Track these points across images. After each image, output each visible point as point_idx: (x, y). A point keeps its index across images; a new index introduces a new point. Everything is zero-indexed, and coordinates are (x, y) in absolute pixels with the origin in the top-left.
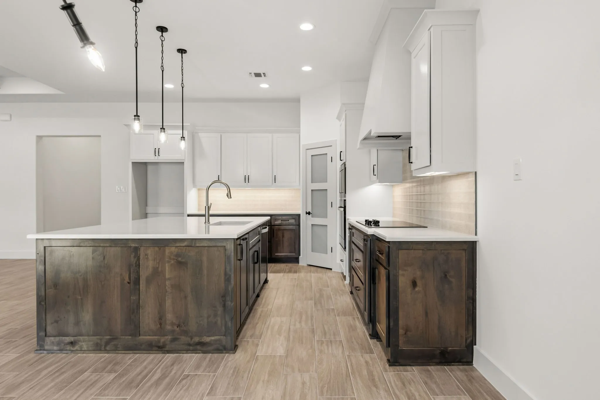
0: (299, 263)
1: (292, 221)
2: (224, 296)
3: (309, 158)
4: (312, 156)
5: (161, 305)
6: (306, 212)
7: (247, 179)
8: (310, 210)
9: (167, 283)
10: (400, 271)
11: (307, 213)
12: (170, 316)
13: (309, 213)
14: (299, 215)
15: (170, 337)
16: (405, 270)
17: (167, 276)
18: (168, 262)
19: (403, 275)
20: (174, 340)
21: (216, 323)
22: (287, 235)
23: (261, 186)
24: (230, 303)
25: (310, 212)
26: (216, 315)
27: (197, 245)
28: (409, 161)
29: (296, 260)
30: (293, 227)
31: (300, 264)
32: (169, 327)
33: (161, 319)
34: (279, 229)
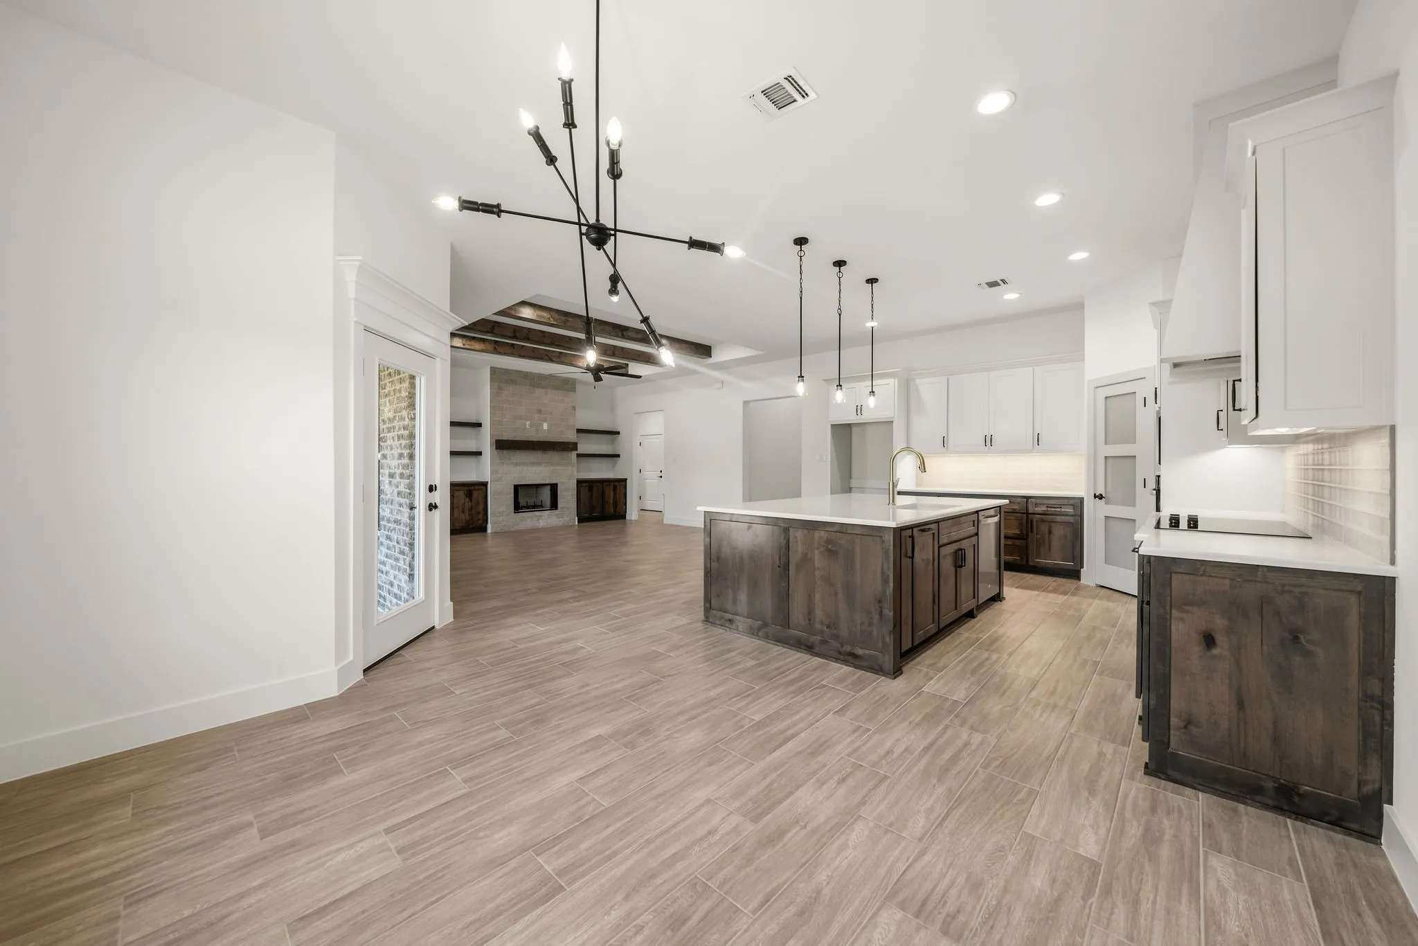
0: (1080, 580)
1: (1070, 510)
2: (880, 602)
3: (1101, 403)
4: (1106, 397)
5: (810, 598)
6: (1095, 494)
7: (988, 441)
8: (1100, 491)
9: (817, 573)
10: (1173, 611)
11: (1095, 496)
12: (819, 613)
13: (1101, 497)
14: (1081, 500)
15: (819, 638)
16: (1187, 612)
17: (817, 565)
18: (818, 549)
19: (1182, 620)
20: (824, 642)
21: (870, 633)
22: (1058, 531)
23: (1013, 450)
24: (888, 612)
25: (1101, 495)
26: (870, 624)
27: (849, 532)
28: (1234, 406)
29: (1074, 574)
30: (1071, 519)
31: (1081, 582)
32: (818, 626)
33: (810, 613)
34: (1043, 521)
